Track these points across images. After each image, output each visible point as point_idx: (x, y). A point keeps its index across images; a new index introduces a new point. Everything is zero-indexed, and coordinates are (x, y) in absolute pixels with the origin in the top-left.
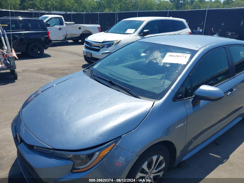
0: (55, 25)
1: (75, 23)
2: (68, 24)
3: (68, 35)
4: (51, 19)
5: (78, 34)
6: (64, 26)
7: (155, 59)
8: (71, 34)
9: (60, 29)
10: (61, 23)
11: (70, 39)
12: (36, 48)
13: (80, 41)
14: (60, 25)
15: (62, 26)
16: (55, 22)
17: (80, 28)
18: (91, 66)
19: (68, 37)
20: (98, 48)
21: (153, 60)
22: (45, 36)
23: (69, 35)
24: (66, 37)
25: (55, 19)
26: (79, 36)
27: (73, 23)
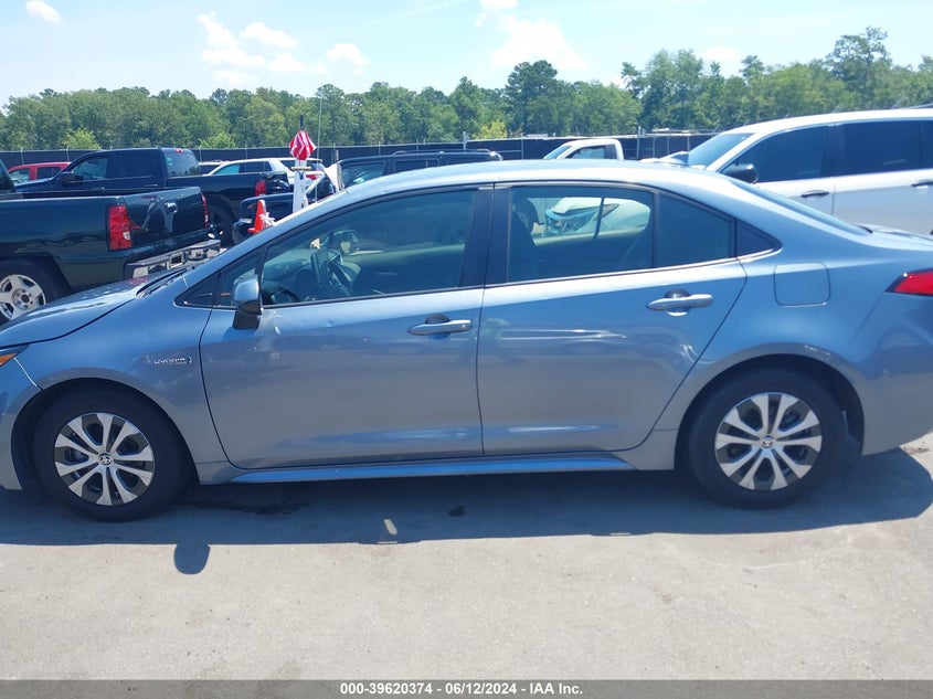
25: (592, 151)
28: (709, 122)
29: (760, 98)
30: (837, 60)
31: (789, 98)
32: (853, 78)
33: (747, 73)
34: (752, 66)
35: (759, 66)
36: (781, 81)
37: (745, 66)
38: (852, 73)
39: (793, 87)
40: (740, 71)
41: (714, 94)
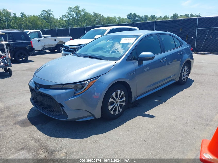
0: (34, 38)
1: (51, 36)
2: (45, 37)
3: (45, 46)
4: (31, 33)
5: (54, 44)
6: (42, 38)
7: (117, 49)
8: (48, 45)
9: (39, 41)
10: (40, 36)
11: (47, 49)
12: (21, 55)
13: (56, 51)
14: (39, 37)
15: (40, 39)
16: (34, 35)
17: (55, 40)
18: (75, 52)
19: (46, 47)
20: (74, 50)
21: (115, 51)
22: (29, 45)
23: (47, 46)
24: (44, 48)
25: (34, 33)
26: (55, 46)
27: (50, 36)
28: (16, 28)
29: (27, 23)
30: (43, 16)
31: (34, 23)
32: (47, 20)
33: (22, 16)
34: (23, 15)
35: (24, 15)
36: (32, 19)
37: (21, 15)
38: (47, 19)
39: (35, 21)
40: (20, 16)
41: (16, 21)
